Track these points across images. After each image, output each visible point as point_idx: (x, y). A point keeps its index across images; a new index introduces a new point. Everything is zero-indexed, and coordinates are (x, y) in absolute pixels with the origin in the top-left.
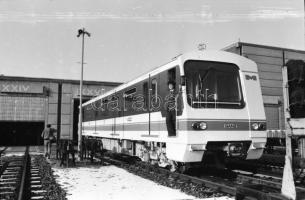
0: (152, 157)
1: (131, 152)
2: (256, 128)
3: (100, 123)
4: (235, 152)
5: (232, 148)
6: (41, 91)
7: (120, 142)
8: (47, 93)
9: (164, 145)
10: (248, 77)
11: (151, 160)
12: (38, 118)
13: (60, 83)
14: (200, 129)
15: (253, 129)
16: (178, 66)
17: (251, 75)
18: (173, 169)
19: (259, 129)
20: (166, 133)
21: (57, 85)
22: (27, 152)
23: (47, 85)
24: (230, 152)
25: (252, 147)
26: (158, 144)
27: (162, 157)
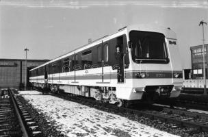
0: (104, 97)
1: (87, 95)
2: (177, 76)
4: (164, 92)
5: (162, 90)
6: (13, 64)
7: (79, 88)
8: (16, 65)
9: (114, 89)
10: (170, 43)
11: (103, 99)
13: (21, 61)
14: (141, 77)
16: (125, 35)
17: (172, 41)
18: (120, 105)
20: (116, 80)
24: (161, 93)
25: (174, 89)
26: (109, 88)
27: (112, 97)
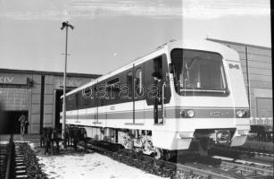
0: (136, 145)
1: (113, 140)
2: (241, 115)
3: (82, 112)
4: (222, 139)
5: (220, 135)
6: (25, 83)
7: (103, 130)
8: (31, 84)
9: (150, 133)
10: (231, 66)
11: (134, 147)
12: (22, 107)
13: (43, 75)
14: (188, 117)
15: (237, 117)
16: (165, 55)
17: (234, 64)
18: (158, 157)
19: (243, 117)
20: (153, 120)
21: (40, 77)
22: (11, 140)
23: (30, 77)
24: (218, 139)
25: (236, 134)
26: (143, 132)
27: (147, 145)
